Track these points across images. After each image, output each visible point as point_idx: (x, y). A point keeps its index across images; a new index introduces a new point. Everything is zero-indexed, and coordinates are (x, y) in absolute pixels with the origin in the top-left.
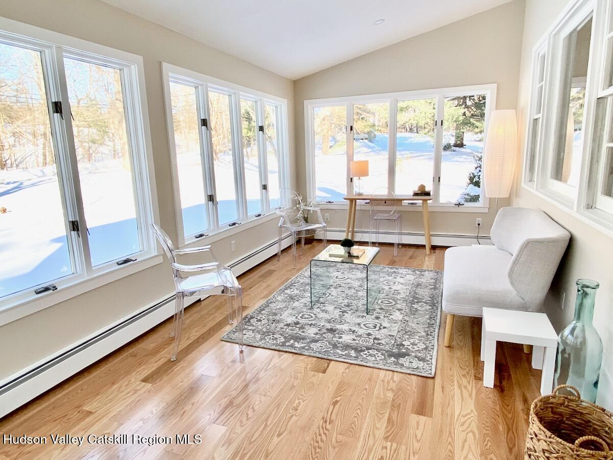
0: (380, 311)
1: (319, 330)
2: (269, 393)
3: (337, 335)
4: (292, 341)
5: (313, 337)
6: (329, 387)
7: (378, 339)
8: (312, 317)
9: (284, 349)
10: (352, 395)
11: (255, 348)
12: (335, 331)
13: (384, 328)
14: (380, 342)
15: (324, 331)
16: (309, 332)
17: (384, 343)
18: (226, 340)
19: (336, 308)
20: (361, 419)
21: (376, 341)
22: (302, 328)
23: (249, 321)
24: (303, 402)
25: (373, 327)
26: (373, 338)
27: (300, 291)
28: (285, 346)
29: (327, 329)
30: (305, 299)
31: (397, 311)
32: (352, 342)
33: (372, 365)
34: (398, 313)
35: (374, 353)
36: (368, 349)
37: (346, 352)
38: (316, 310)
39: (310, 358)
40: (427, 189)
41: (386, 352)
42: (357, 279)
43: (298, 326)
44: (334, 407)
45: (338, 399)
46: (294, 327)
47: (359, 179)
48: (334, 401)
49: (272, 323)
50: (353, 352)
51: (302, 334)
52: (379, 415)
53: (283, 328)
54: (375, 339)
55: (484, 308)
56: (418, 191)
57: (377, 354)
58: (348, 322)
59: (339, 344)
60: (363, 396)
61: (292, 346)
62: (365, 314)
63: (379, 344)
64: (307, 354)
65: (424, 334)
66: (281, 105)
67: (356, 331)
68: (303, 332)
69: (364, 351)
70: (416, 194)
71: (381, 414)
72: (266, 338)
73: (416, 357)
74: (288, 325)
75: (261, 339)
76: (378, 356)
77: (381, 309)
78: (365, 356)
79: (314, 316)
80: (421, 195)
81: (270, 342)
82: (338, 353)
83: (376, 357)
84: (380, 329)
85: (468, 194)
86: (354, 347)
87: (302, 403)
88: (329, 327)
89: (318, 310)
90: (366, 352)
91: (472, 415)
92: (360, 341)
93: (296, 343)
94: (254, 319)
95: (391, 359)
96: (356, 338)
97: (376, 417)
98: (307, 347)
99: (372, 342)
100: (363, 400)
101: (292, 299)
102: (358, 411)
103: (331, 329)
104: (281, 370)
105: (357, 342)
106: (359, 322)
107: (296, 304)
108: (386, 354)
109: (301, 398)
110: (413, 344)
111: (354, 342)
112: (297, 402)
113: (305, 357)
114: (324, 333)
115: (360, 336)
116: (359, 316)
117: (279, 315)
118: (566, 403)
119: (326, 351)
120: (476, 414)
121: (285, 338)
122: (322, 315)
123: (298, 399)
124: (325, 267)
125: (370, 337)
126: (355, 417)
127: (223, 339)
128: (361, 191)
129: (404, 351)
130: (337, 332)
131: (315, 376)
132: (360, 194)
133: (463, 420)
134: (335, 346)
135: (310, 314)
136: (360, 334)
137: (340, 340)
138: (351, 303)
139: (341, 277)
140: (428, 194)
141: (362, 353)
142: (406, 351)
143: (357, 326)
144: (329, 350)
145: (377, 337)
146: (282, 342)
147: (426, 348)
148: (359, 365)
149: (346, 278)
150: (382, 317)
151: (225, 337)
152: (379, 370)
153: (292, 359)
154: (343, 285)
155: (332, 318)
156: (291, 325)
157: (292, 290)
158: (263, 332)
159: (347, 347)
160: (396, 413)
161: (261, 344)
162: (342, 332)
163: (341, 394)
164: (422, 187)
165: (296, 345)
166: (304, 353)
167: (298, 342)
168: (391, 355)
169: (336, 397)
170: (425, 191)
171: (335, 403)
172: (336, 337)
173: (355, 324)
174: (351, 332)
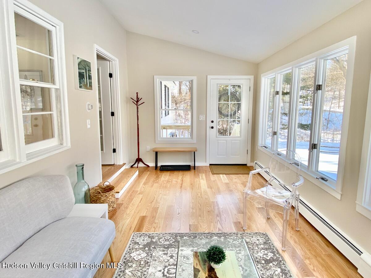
7: (164, 254)
21: (166, 252)
26: (168, 254)
35: (166, 242)
57: (164, 242)
69: (173, 242)
76: (163, 240)
83: (164, 240)
95: (155, 240)
110: (139, 255)
131: (193, 222)
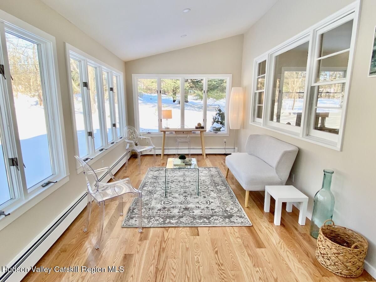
0: (204, 193)
1: (179, 210)
2: (176, 256)
3: (191, 211)
4: (168, 220)
5: (179, 215)
6: (207, 244)
8: (170, 202)
9: (167, 226)
10: (222, 245)
11: (148, 229)
12: (188, 209)
13: (212, 202)
14: (215, 211)
15: (182, 210)
16: (174, 212)
17: (217, 211)
18: (126, 227)
19: (179, 195)
20: (236, 258)
22: (169, 210)
23: (133, 212)
24: (199, 256)
25: (206, 203)
27: (152, 187)
28: (166, 223)
29: (184, 209)
30: (158, 192)
31: (211, 192)
32: (201, 214)
33: (220, 225)
34: (212, 193)
36: (212, 216)
37: (202, 220)
38: (170, 198)
39: (185, 228)
40: (202, 125)
41: (222, 216)
42: (180, 176)
43: (166, 209)
44: (217, 255)
45: (216, 249)
46: (164, 211)
47: (167, 120)
48: (215, 251)
49: (149, 210)
50: (205, 219)
51: (171, 214)
52: (243, 254)
53: (157, 213)
54: (212, 210)
55: (266, 186)
56: (198, 126)
57: (218, 218)
58: (192, 202)
59: (195, 216)
60: (227, 244)
61: (170, 223)
62: (197, 196)
63: (215, 212)
64: (182, 226)
65: (232, 203)
66: (120, 76)
67: (200, 207)
68: (171, 213)
70: (197, 128)
71: (243, 253)
72: (151, 220)
73: (237, 216)
74: (160, 210)
75: (149, 222)
76: (220, 220)
77: (203, 192)
78: (213, 221)
79: (171, 202)
80: (200, 128)
81: (155, 222)
82: (198, 222)
84: (210, 203)
85: (215, 127)
86: (204, 217)
87: (199, 258)
88: (184, 207)
89: (171, 198)
90: (212, 218)
91: (281, 242)
92: (205, 212)
93: (171, 220)
94: (136, 209)
95: (227, 220)
96: (202, 211)
97: (242, 255)
98: (179, 222)
99: (212, 212)
100: (229, 247)
101: (151, 193)
102: (231, 254)
103: (186, 208)
104: (173, 239)
105: (203, 213)
106: (197, 201)
107: (155, 196)
108: (222, 217)
109: (197, 255)
110: (231, 209)
111: (202, 213)
112: (196, 257)
113: (182, 228)
114: (183, 211)
115: (203, 209)
116: (195, 198)
117: (150, 205)
118: (329, 228)
119: (191, 222)
120: (282, 241)
121: (162, 218)
122: (174, 200)
123: (196, 256)
124: (157, 170)
125: (209, 209)
126: (232, 258)
127: (124, 227)
128: (168, 127)
129: (229, 214)
130: (190, 209)
131: (195, 239)
132: (168, 128)
133: (280, 245)
134: (194, 218)
135: (168, 201)
136: (203, 208)
137: (194, 214)
138: (186, 191)
139: (171, 176)
140: (203, 128)
141: (210, 219)
142: (231, 214)
143: (198, 204)
144: (192, 221)
145: (212, 208)
146: (163, 221)
147: (239, 210)
148: (214, 227)
149: (174, 176)
150: (207, 196)
151: (124, 225)
152: (225, 227)
153: (176, 231)
154: (175, 180)
155: (182, 201)
156: (162, 210)
157: (147, 187)
158: (147, 217)
159: (201, 217)
160: (249, 250)
161: (150, 225)
162: (192, 209)
163: (216, 246)
164: (199, 124)
165: (172, 221)
166: (180, 226)
167: (172, 219)
168: (225, 217)
169: (215, 249)
170: (201, 126)
171: (217, 252)
172: (191, 212)
173: (196, 203)
174: (198, 208)
